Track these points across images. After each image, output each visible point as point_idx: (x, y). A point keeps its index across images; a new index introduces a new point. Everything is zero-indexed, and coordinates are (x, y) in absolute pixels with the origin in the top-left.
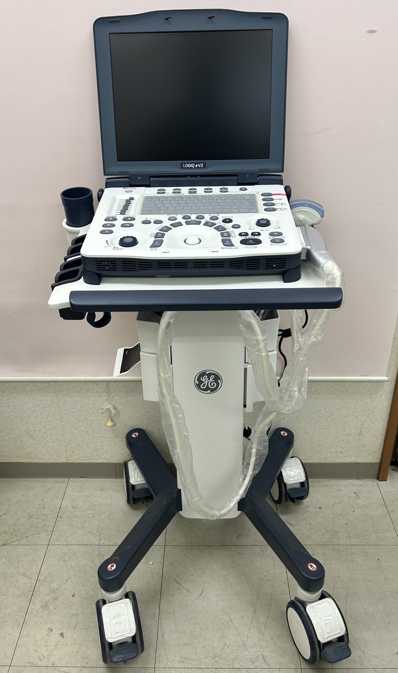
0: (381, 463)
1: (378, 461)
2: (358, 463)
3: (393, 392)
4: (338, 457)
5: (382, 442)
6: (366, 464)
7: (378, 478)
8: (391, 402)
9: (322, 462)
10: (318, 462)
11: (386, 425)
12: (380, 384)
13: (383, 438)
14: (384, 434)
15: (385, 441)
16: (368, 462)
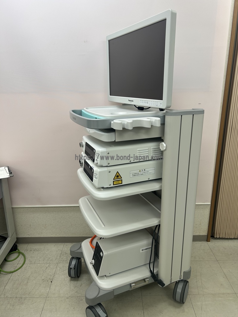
0: (208, 235)
2: (200, 235)
7: (207, 241)
8: (209, 213)
14: (208, 224)
15: (209, 227)
16: (203, 235)
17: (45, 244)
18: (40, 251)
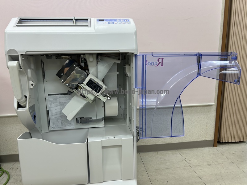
1: (213, 139)
2: (207, 140)
4: (199, 138)
5: (214, 131)
6: (209, 141)
7: (214, 146)
9: (194, 141)
10: (193, 141)
11: (215, 124)
12: (212, 106)
14: (214, 127)
15: (215, 130)
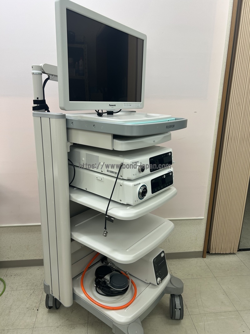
0: (203, 251)
2: (196, 251)
3: (206, 223)
4: (189, 249)
6: (198, 252)
7: (203, 257)
8: (206, 227)
9: (183, 252)
11: (204, 236)
12: (202, 220)
13: (204, 241)
14: (204, 239)
16: (199, 251)
17: (27, 268)
18: (23, 276)
